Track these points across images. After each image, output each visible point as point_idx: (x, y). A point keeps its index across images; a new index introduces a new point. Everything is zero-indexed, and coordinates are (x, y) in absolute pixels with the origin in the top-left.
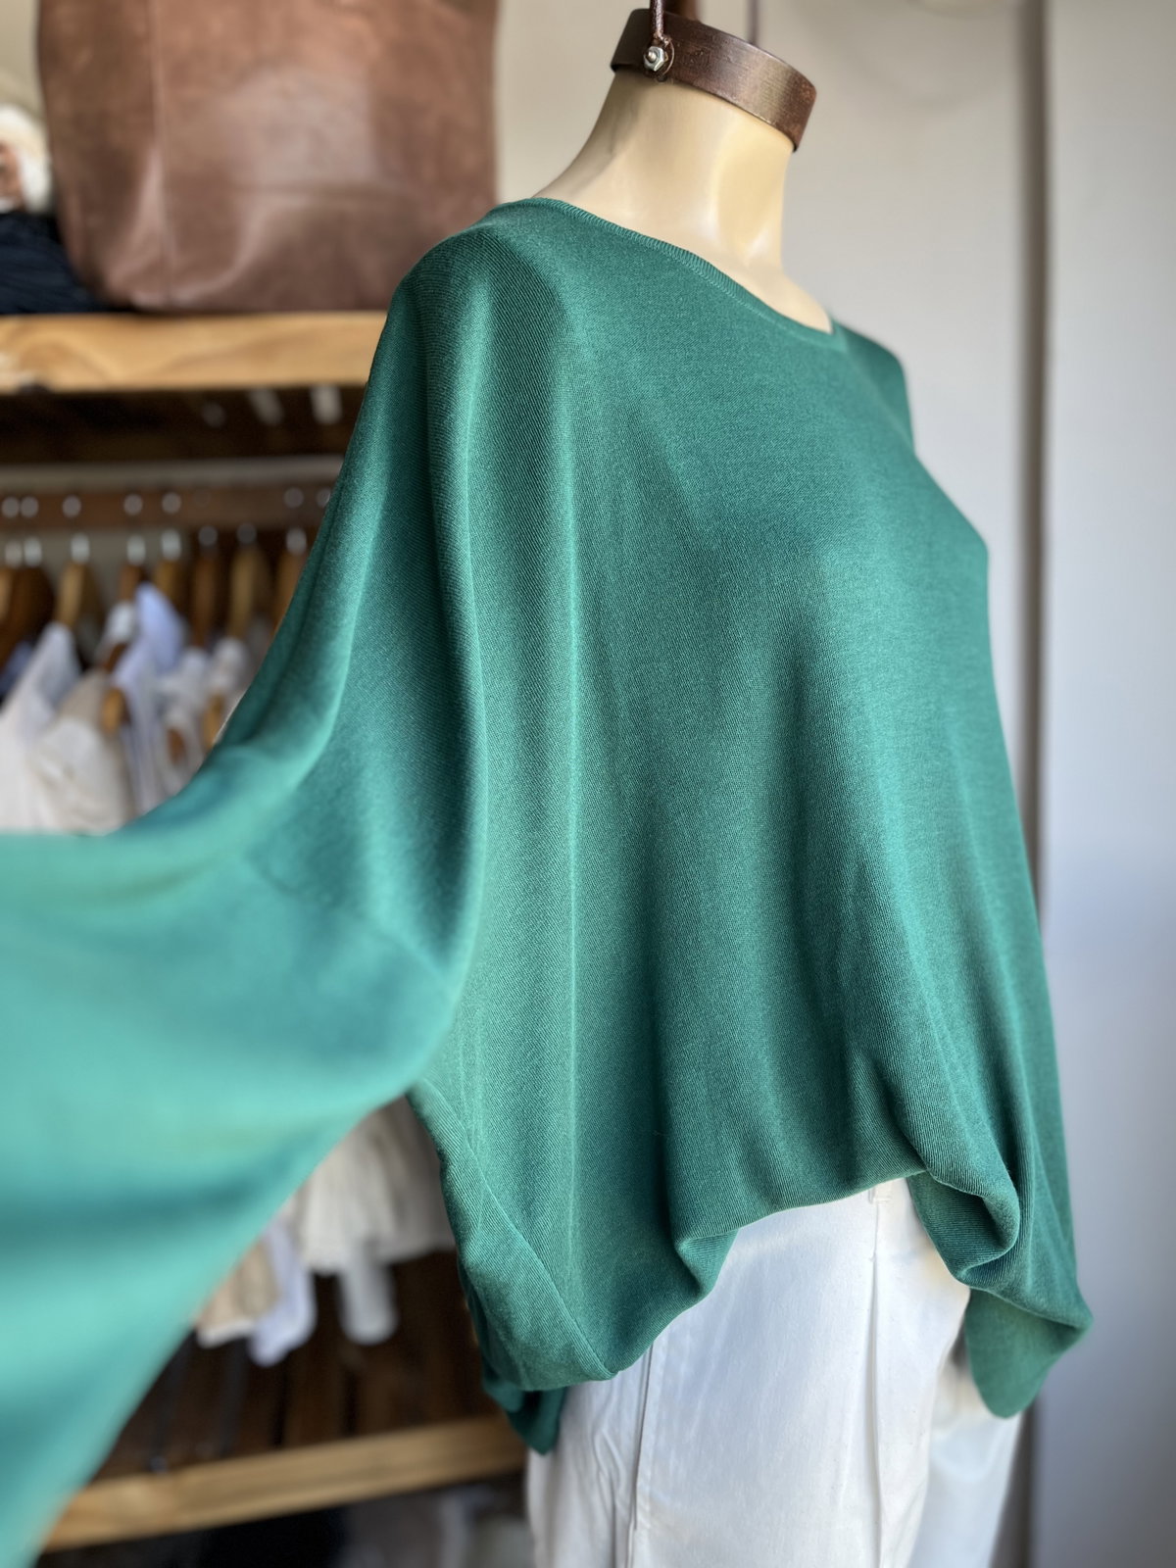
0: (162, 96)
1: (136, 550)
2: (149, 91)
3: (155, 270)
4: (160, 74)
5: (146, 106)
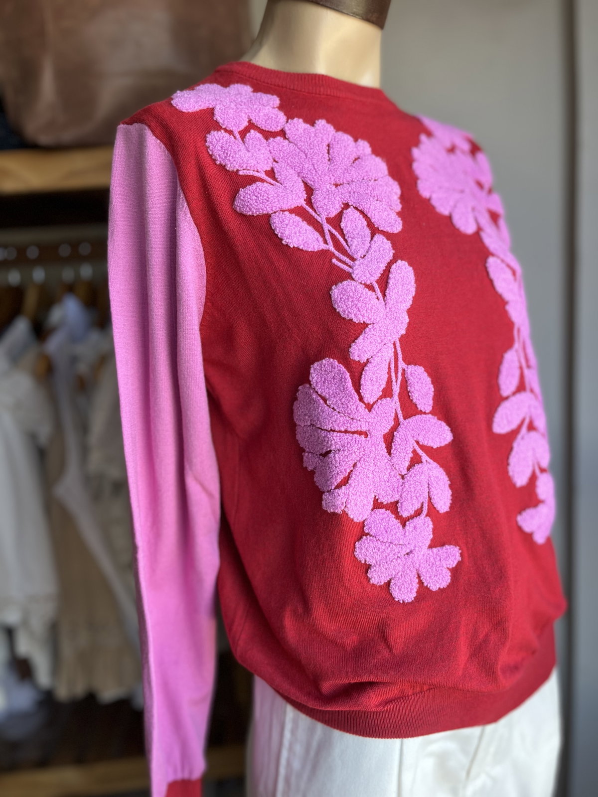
0: (51, 28)
1: (68, 274)
2: (43, 25)
3: (50, 125)
4: (49, 15)
5: (41, 34)
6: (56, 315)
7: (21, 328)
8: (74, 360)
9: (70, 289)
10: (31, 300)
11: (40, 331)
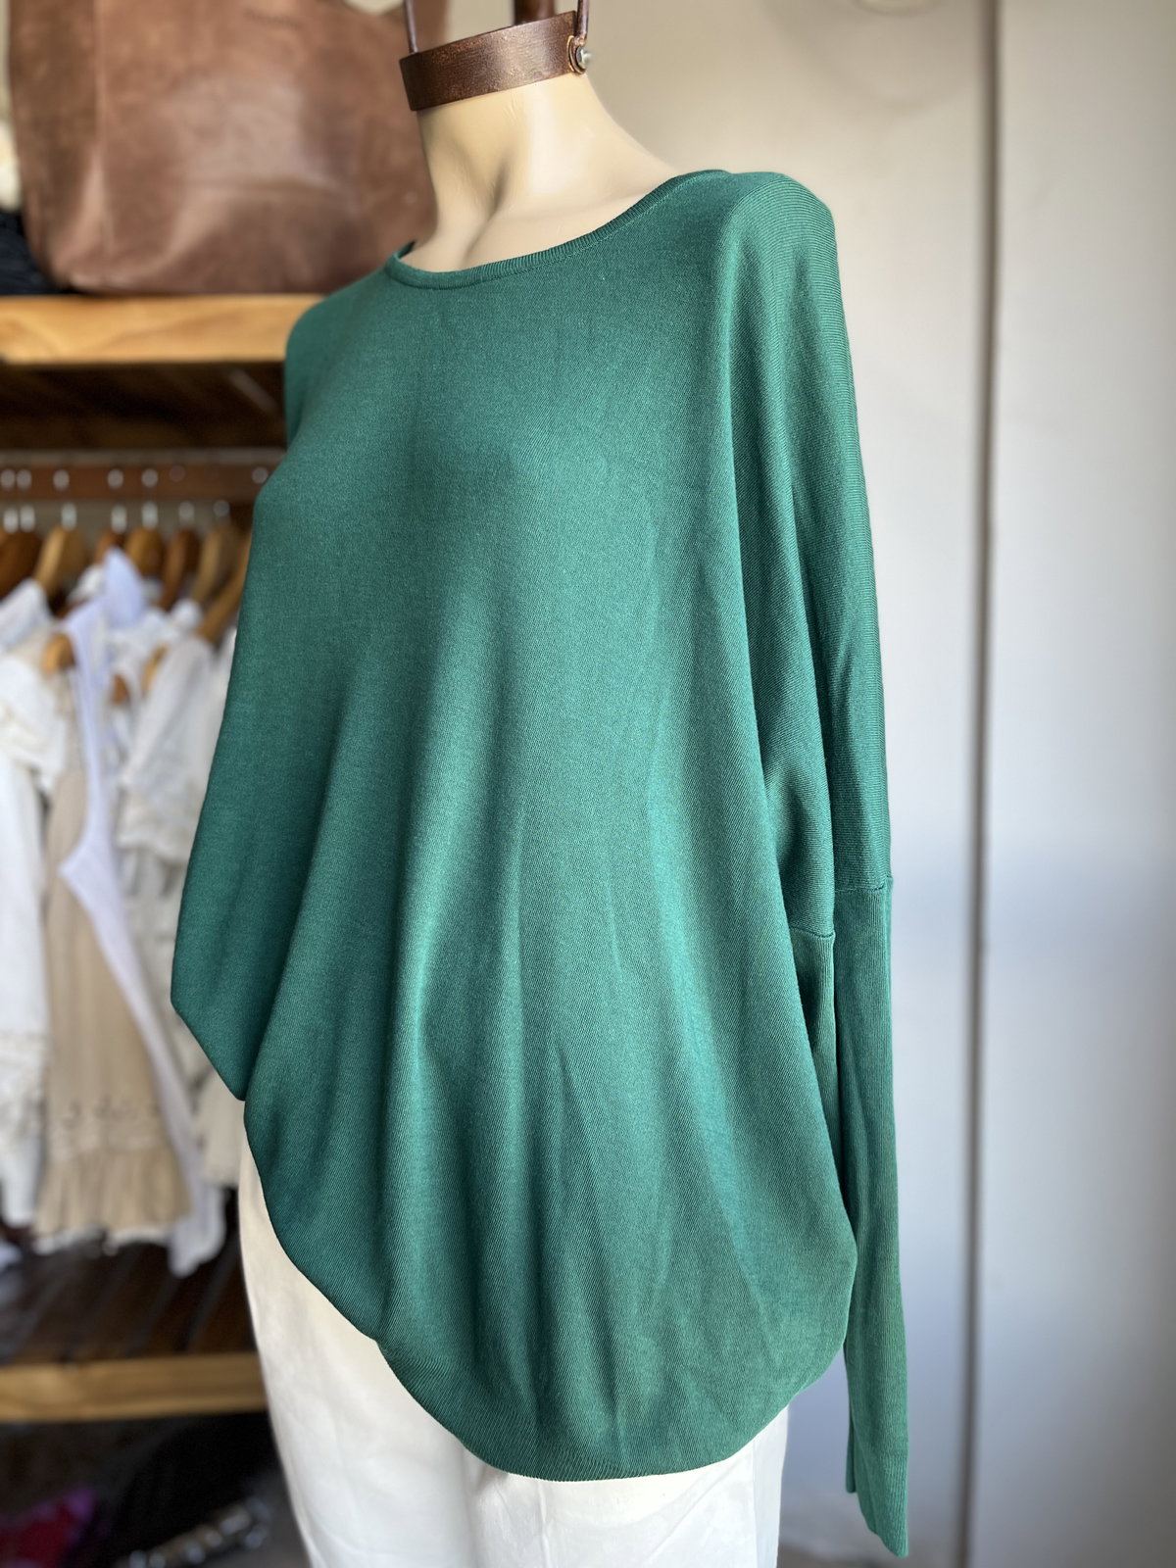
0: (105, 104)
1: (119, 519)
2: (93, 98)
3: (95, 256)
4: (102, 82)
5: (90, 112)
6: (91, 581)
7: (29, 597)
8: (112, 653)
9: (121, 542)
10: (52, 553)
11: (59, 603)
